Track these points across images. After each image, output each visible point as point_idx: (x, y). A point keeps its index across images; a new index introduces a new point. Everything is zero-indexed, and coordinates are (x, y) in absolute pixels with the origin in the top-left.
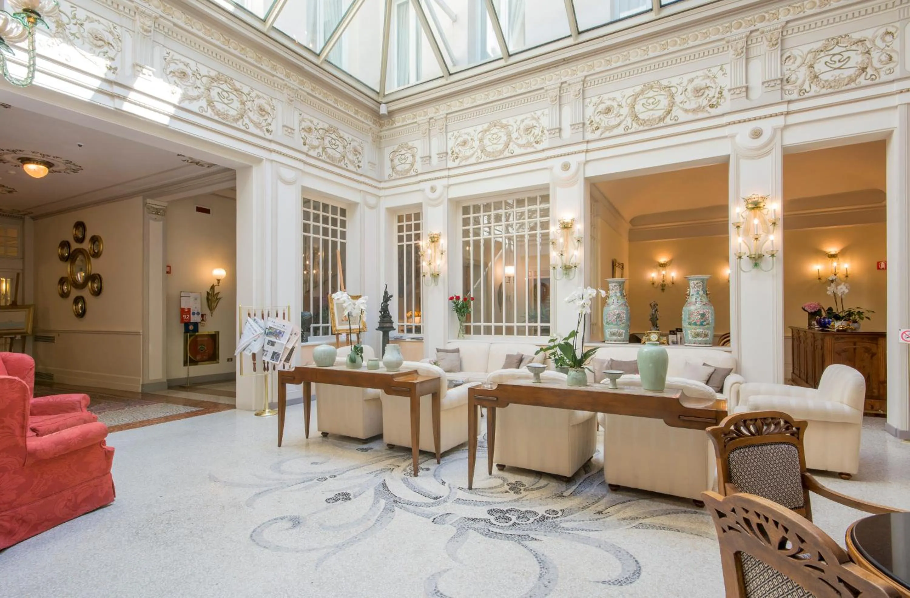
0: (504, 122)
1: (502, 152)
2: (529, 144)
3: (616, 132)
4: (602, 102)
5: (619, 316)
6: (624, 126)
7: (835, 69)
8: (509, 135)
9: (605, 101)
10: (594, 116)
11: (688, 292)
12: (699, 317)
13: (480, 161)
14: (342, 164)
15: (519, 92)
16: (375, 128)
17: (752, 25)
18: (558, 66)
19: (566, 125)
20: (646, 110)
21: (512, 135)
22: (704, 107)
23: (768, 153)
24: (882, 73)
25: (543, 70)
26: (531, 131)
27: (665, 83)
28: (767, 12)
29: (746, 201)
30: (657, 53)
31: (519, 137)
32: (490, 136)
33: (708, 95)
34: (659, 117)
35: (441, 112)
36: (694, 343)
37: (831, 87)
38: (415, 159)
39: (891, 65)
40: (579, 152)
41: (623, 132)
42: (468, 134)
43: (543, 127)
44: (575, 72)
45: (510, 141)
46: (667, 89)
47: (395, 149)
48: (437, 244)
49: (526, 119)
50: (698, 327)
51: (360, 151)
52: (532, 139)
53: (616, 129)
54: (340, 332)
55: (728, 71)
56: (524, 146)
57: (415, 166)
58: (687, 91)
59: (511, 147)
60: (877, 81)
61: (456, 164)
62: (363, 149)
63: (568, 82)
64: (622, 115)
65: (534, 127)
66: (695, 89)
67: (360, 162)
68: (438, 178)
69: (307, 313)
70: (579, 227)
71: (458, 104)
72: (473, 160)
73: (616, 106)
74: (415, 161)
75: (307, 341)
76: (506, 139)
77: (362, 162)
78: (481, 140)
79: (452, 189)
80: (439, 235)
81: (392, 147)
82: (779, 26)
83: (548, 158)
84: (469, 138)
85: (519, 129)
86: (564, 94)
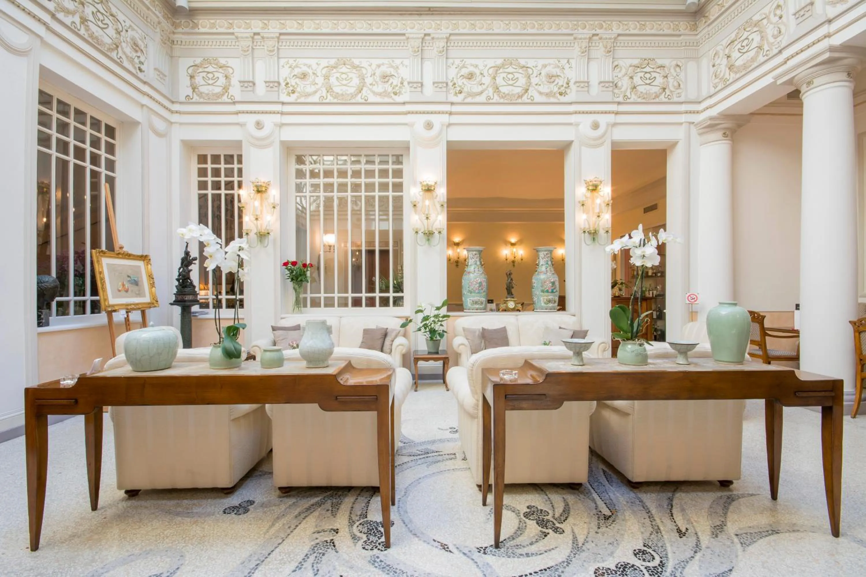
0: (356, 62)
1: (354, 96)
2: (385, 94)
3: (478, 99)
4: (464, 66)
5: (481, 283)
6: (486, 96)
7: (647, 84)
8: (362, 78)
9: (468, 66)
10: (457, 79)
11: (537, 262)
12: (551, 285)
13: (324, 101)
14: (114, 55)
15: (376, 31)
16: (166, 25)
17: (594, 29)
18: (421, 14)
19: (428, 82)
20: (506, 84)
21: (366, 80)
22: (555, 94)
23: (602, 144)
24: (675, 96)
25: (405, 14)
26: (389, 80)
27: (522, 62)
28: (604, 22)
29: (586, 183)
30: (517, 31)
31: (374, 83)
32: (338, 75)
33: (558, 83)
34: (518, 94)
35: (271, 30)
36: (546, 309)
37: (644, 98)
38: (230, 82)
39: (679, 91)
40: (443, 113)
41: (485, 101)
42: (309, 66)
43: (402, 78)
44: (439, 27)
45: (363, 86)
46: (525, 69)
47: (196, 63)
48: (264, 195)
49: (383, 64)
50: (549, 294)
51: (142, 48)
52: (390, 89)
53: (478, 96)
54: (116, 308)
55: (574, 65)
56: (380, 94)
57: (229, 91)
58: (541, 75)
59: (364, 92)
60: (671, 101)
61: (292, 98)
62: (146, 46)
63: (432, 36)
64: (484, 84)
65: (392, 76)
66: (548, 74)
67: (141, 63)
68: (266, 113)
69: (46, 278)
70: (442, 192)
71: (296, 25)
72: (315, 99)
73: (478, 74)
74: (230, 85)
75: (47, 324)
76: (358, 82)
77: (145, 64)
78: (327, 77)
79: (285, 129)
80: (268, 184)
81: (193, 59)
82: (613, 37)
83: (409, 113)
84: (310, 72)
85: (374, 74)
86: (426, 48)
